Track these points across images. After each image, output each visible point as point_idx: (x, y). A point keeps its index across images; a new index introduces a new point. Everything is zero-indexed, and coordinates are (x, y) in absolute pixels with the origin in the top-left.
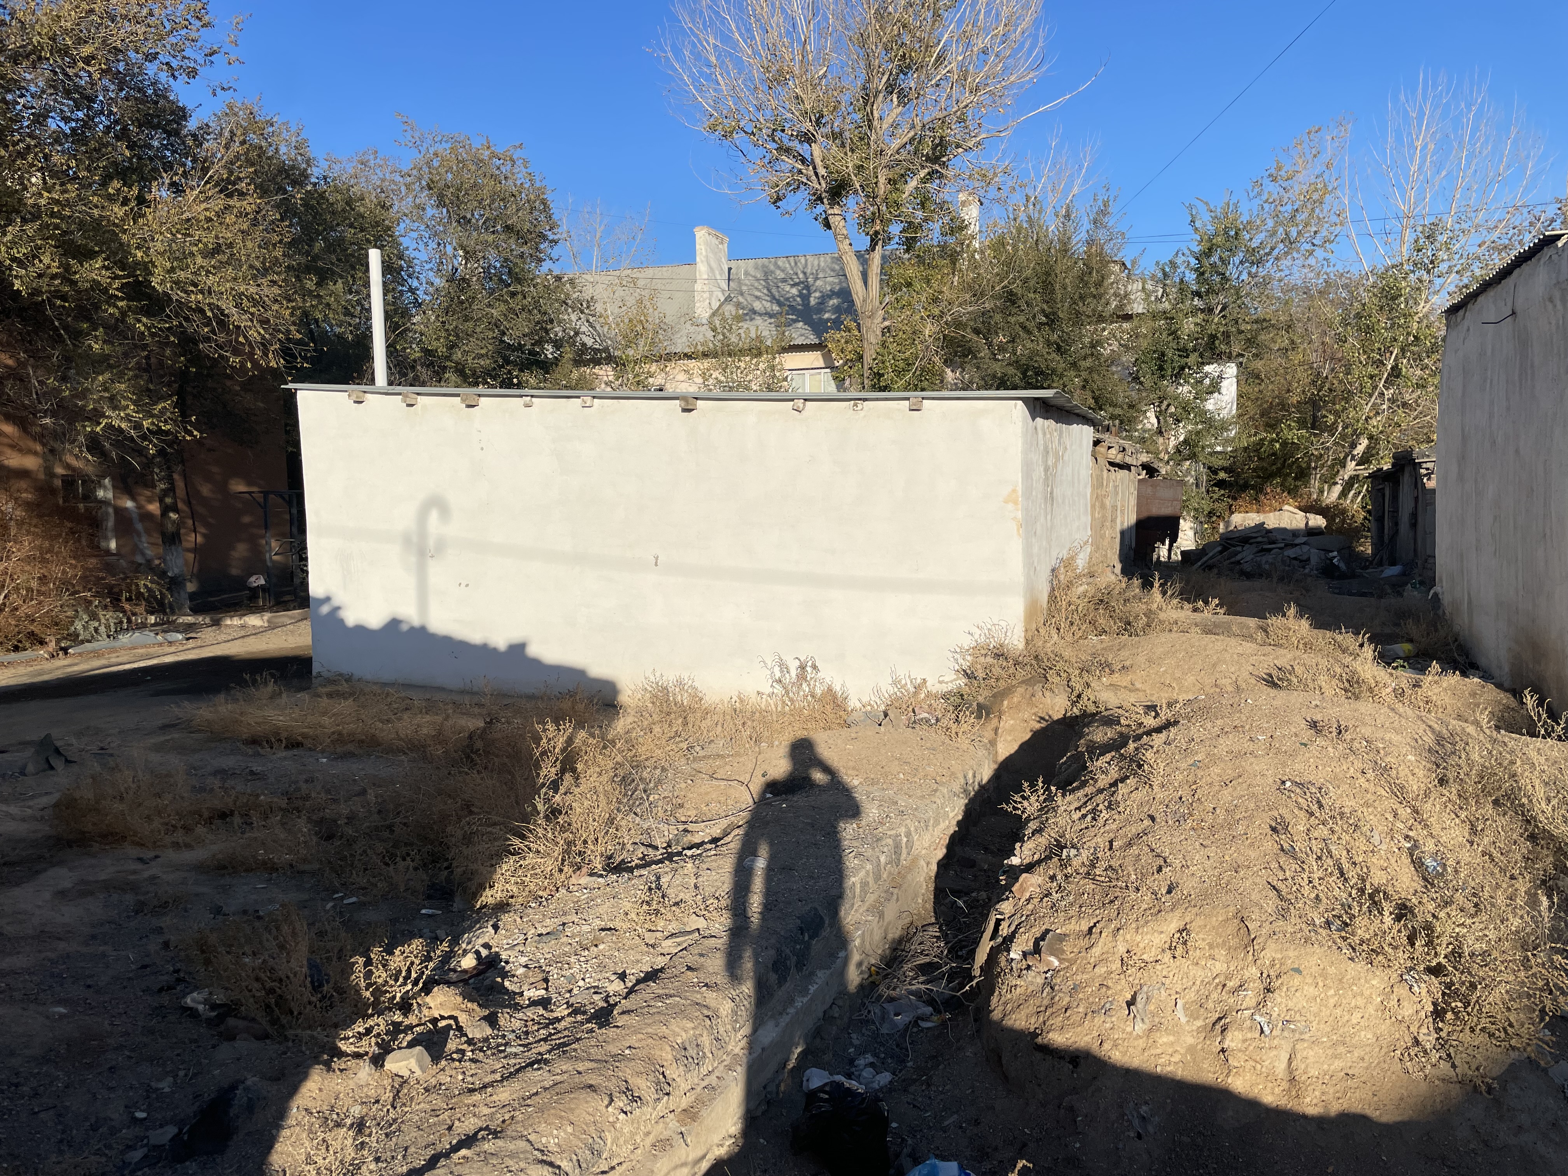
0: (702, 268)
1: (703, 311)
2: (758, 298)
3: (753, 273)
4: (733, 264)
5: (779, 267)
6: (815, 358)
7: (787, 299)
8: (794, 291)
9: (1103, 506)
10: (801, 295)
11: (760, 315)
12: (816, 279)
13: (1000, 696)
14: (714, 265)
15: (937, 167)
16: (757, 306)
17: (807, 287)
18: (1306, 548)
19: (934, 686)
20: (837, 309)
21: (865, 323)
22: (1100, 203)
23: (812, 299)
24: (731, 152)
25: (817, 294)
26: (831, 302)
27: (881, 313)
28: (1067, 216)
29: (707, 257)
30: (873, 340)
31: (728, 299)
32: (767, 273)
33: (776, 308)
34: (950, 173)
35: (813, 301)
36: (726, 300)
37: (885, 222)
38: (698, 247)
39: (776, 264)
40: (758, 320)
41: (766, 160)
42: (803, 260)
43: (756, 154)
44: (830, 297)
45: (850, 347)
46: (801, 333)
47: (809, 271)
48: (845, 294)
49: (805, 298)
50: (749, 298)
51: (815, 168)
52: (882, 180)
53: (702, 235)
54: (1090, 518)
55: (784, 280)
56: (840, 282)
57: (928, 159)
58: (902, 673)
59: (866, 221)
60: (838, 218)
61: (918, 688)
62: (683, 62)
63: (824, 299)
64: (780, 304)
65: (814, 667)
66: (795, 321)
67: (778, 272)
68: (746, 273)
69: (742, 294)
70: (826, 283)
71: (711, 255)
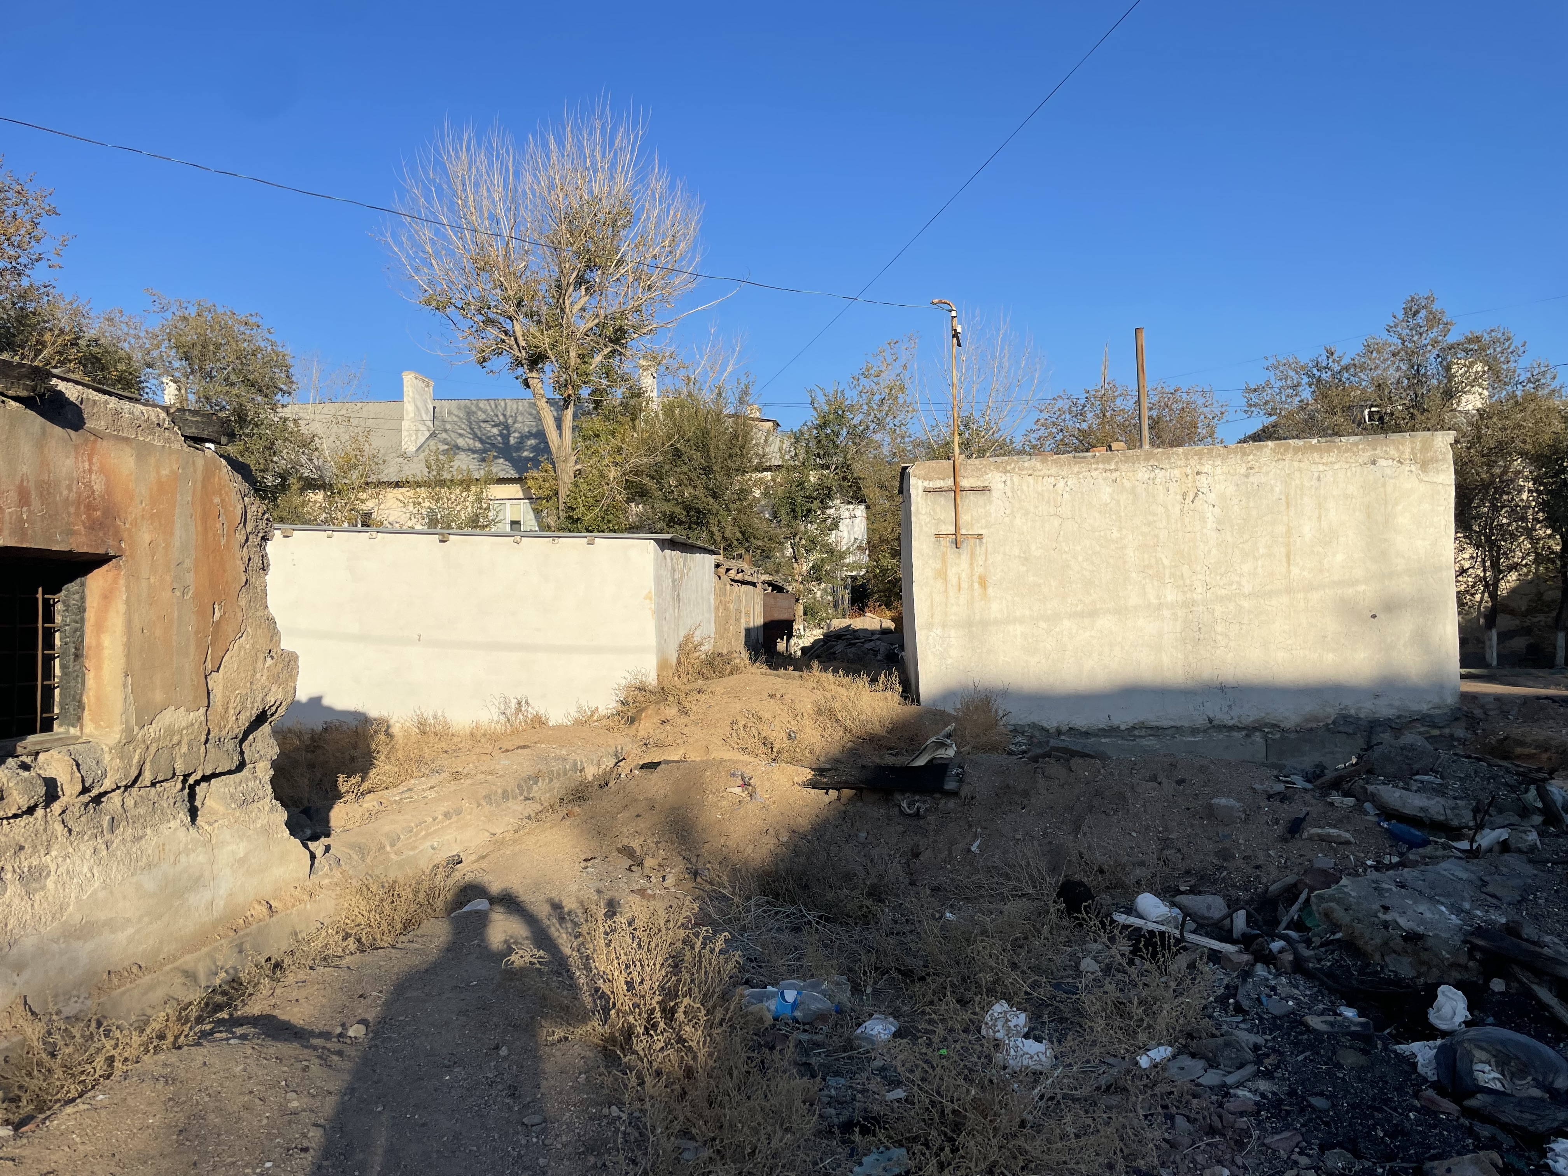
0: (409, 407)
1: (410, 445)
2: (461, 435)
3: (455, 412)
4: (437, 404)
5: (480, 409)
6: (515, 490)
7: (489, 438)
8: (495, 431)
9: (726, 609)
10: (501, 435)
11: (464, 450)
12: (515, 422)
13: (640, 711)
14: (419, 404)
15: (618, 347)
16: (461, 442)
17: (507, 427)
18: (878, 642)
19: (603, 711)
20: (534, 449)
21: (560, 466)
22: (742, 386)
23: (511, 439)
24: (443, 321)
25: (516, 435)
26: (529, 442)
27: (574, 458)
28: (720, 394)
29: (414, 398)
30: (567, 480)
31: (433, 435)
32: (469, 413)
33: (478, 445)
34: (628, 353)
35: (512, 441)
36: (431, 435)
37: (576, 387)
38: (405, 389)
39: (477, 406)
40: (462, 455)
41: (474, 329)
42: (503, 403)
43: (465, 324)
44: (528, 438)
45: (547, 485)
46: (502, 468)
47: (508, 414)
48: (541, 435)
49: (506, 438)
50: (453, 435)
51: (516, 339)
52: (573, 354)
53: (408, 378)
54: (713, 615)
55: (485, 421)
56: (537, 426)
57: (611, 341)
58: (583, 703)
59: (560, 386)
60: (537, 381)
61: (593, 713)
62: (401, 245)
63: (523, 438)
64: (482, 441)
65: (527, 703)
66: (496, 457)
67: (480, 413)
68: (450, 413)
69: (446, 431)
70: (524, 425)
71: (417, 396)
